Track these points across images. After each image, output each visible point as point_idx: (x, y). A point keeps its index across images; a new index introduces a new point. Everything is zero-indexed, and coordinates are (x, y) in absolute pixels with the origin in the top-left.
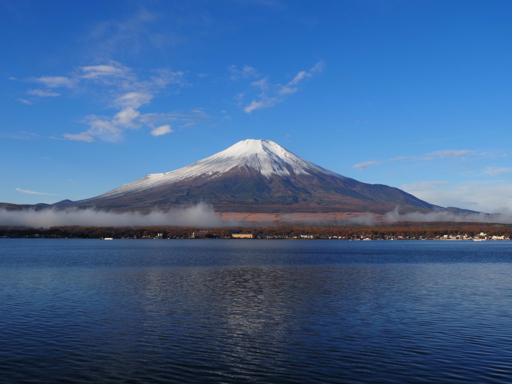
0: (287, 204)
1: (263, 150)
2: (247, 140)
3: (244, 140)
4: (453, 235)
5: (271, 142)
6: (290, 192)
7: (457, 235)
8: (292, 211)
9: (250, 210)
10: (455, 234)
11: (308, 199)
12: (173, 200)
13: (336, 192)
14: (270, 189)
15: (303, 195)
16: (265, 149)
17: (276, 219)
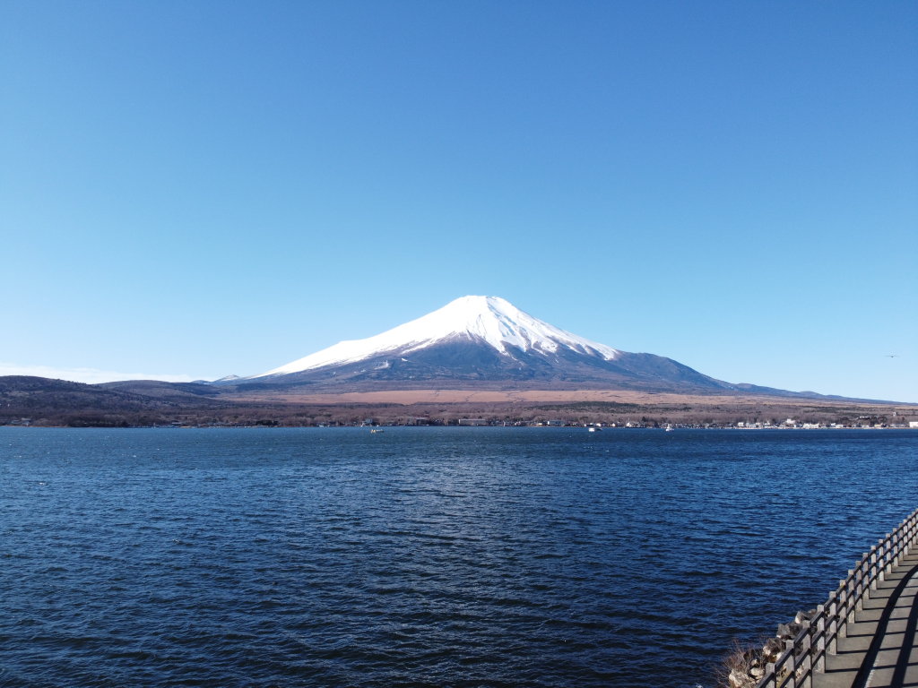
0: (521, 380)
1: (488, 309)
2: (468, 297)
3: (464, 296)
4: (751, 423)
5: (499, 299)
6: (523, 364)
7: (755, 421)
8: (528, 388)
9: (473, 385)
10: (753, 420)
11: (548, 372)
12: (374, 375)
13: (585, 363)
14: (498, 360)
15: (542, 368)
16: (491, 308)
17: (506, 400)
